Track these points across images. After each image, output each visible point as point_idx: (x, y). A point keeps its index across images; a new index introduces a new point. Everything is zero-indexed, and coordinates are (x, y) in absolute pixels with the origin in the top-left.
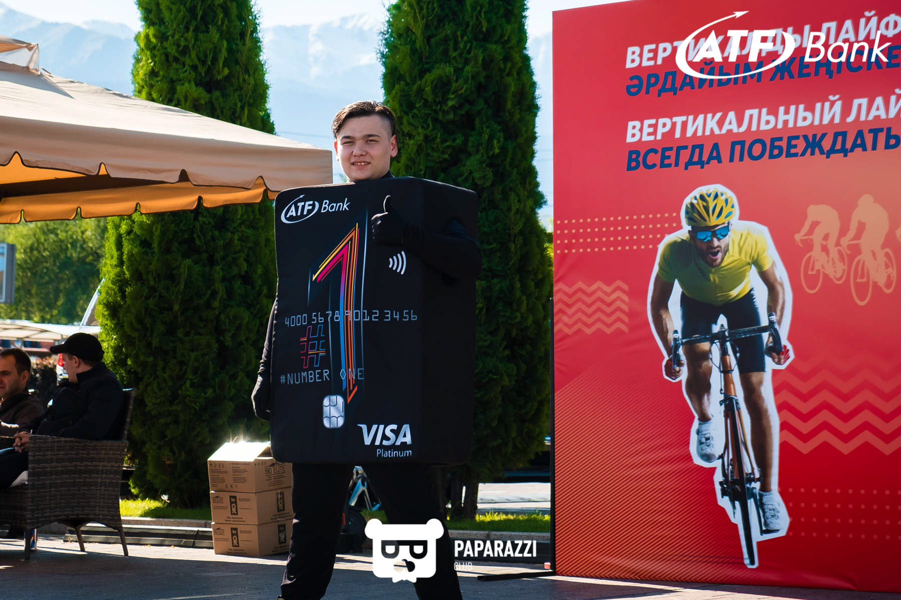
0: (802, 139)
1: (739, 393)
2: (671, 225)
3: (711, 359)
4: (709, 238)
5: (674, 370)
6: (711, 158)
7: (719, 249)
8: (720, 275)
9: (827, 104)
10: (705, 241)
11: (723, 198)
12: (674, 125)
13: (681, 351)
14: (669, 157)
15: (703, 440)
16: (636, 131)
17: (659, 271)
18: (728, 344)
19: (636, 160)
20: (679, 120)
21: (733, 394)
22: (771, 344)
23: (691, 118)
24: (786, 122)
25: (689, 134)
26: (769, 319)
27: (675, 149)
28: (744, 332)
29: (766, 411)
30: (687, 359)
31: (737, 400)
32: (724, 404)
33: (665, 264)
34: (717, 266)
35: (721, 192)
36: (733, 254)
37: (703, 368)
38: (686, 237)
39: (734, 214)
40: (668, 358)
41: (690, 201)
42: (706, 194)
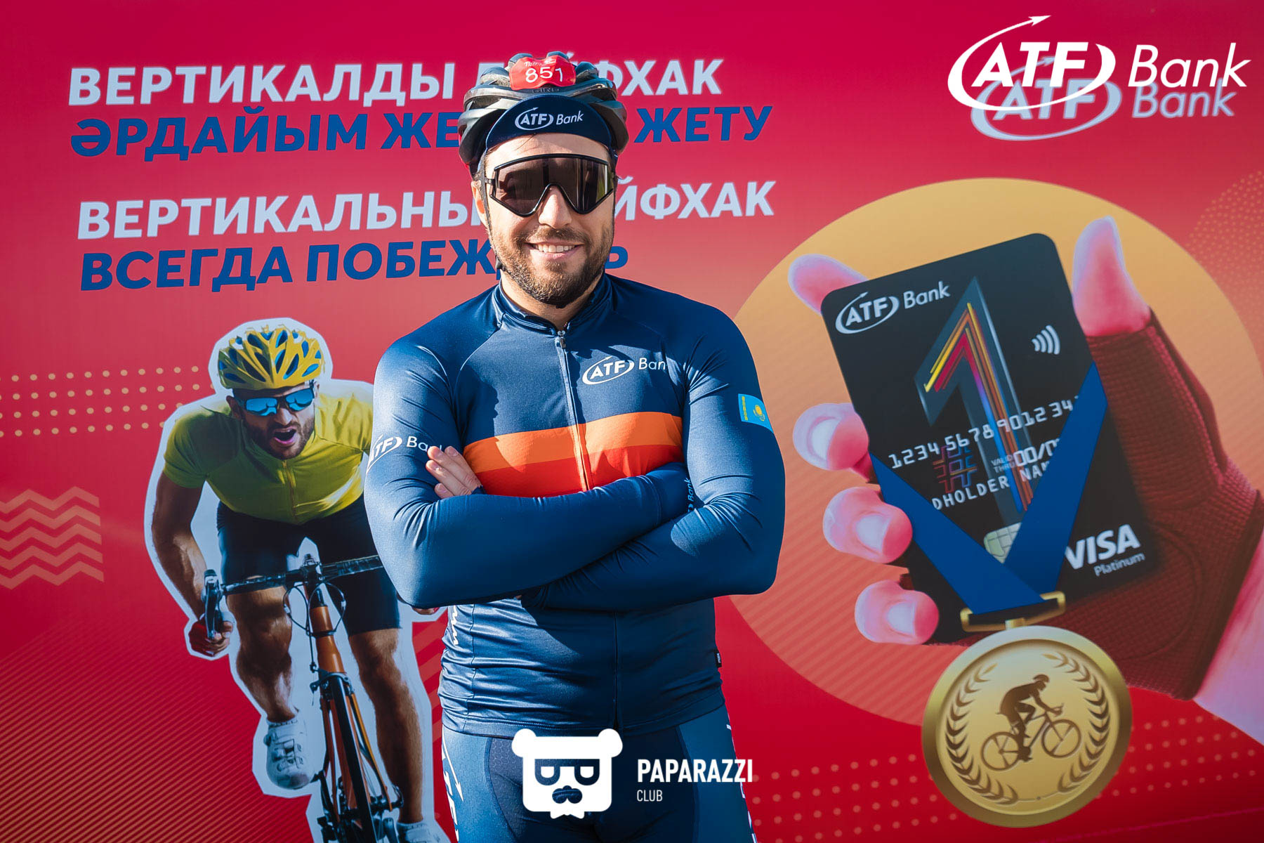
0: (448, 245)
1: (349, 667)
2: (187, 387)
3: (289, 615)
4: (274, 410)
5: (211, 638)
6: (267, 273)
7: (294, 428)
8: (300, 473)
10: (266, 414)
11: (299, 340)
12: (185, 213)
13: (223, 606)
14: (177, 269)
15: (281, 752)
16: (100, 220)
17: (166, 467)
18: (323, 587)
19: (103, 271)
20: (196, 205)
21: (337, 669)
23: (221, 203)
24: (417, 219)
25: (220, 227)
27: (189, 255)
28: (352, 566)
29: (406, 691)
30: (238, 618)
31: (347, 679)
32: (319, 688)
33: (180, 456)
34: (291, 457)
35: (291, 330)
36: (323, 435)
37: (272, 632)
38: (223, 408)
39: (322, 367)
40: (196, 620)
41: (227, 346)
42: (261, 334)
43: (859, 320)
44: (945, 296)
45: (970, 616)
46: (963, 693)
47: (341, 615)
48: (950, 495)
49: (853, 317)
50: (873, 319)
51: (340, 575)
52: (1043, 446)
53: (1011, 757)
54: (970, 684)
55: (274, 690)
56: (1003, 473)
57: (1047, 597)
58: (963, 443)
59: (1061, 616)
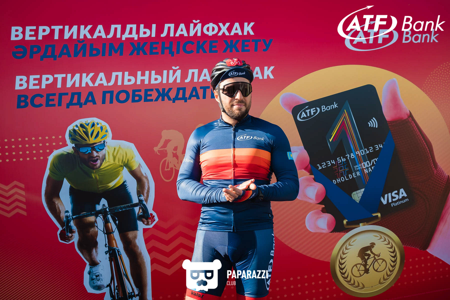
0: (154, 90)
1: (119, 245)
2: (57, 144)
3: (97, 227)
4: (90, 152)
5: (67, 236)
6: (87, 101)
7: (98, 158)
8: (100, 174)
9: (171, 72)
10: (87, 153)
11: (99, 126)
12: (56, 80)
13: (72, 223)
14: (53, 100)
15: (94, 277)
16: (24, 82)
17: (50, 172)
19: (25, 101)
20: (59, 77)
21: (115, 246)
22: (141, 214)
23: (69, 76)
24: (143, 81)
25: (69, 85)
26: (139, 199)
27: (57, 95)
28: (121, 208)
29: (141, 254)
30: (77, 228)
31: (119, 249)
32: (108, 253)
33: (55, 169)
34: (97, 168)
35: (96, 122)
36: (109, 160)
37: (91, 233)
38: (71, 151)
39: (108, 136)
40: (62, 229)
41: (73, 128)
42: (85, 123)
43: (305, 116)
44: (336, 107)
45: (347, 222)
46: (344, 249)
47: (116, 226)
48: (339, 179)
49: (303, 115)
50: (311, 115)
51: (116, 211)
52: (372, 160)
53: (362, 272)
54: (347, 247)
55: (91, 254)
56: (358, 171)
57: (374, 215)
58: (344, 160)
59: (379, 221)
